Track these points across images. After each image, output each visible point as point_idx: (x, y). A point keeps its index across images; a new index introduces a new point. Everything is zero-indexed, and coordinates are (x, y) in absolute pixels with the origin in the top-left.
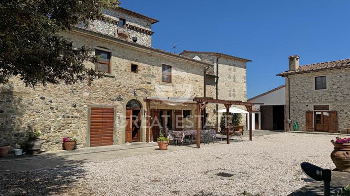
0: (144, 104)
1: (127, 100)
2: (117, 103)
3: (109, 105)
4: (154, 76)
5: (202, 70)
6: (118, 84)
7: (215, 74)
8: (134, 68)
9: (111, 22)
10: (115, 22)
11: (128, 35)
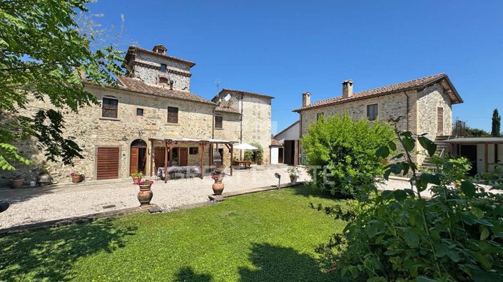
0: (149, 143)
1: (132, 139)
2: (122, 142)
3: (115, 144)
4: (160, 118)
5: (210, 110)
6: (123, 126)
7: (240, 112)
8: (140, 112)
9: (153, 67)
10: (157, 68)
11: (168, 78)
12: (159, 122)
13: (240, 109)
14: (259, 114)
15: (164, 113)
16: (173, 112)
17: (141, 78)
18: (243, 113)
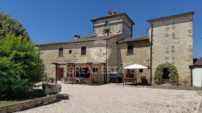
4: (78, 53)
7: (150, 38)
8: (70, 52)
9: (101, 26)
10: (103, 25)
11: (109, 29)
12: (77, 55)
13: (150, 35)
14: (173, 35)
15: (79, 50)
16: (84, 49)
17: (96, 33)
18: (153, 38)
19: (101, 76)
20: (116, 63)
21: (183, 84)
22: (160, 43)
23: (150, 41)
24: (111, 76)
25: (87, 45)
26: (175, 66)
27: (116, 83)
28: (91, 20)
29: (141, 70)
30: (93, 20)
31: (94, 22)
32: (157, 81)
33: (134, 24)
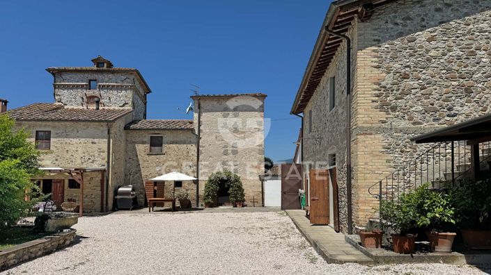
7: (195, 127)
9: (78, 87)
10: (82, 86)
11: (99, 96)
17: (63, 101)
18: (201, 128)
19: (93, 196)
20: (123, 170)
21: (251, 204)
22: (214, 137)
23: (197, 133)
24: (118, 197)
25: (54, 127)
26: (239, 175)
27: (128, 209)
28: (49, 70)
29: (178, 184)
30: (54, 70)
31: (56, 75)
32: (210, 200)
33: (149, 91)
